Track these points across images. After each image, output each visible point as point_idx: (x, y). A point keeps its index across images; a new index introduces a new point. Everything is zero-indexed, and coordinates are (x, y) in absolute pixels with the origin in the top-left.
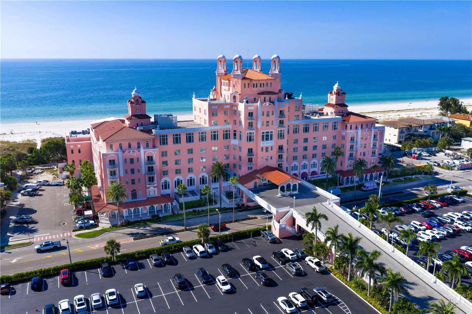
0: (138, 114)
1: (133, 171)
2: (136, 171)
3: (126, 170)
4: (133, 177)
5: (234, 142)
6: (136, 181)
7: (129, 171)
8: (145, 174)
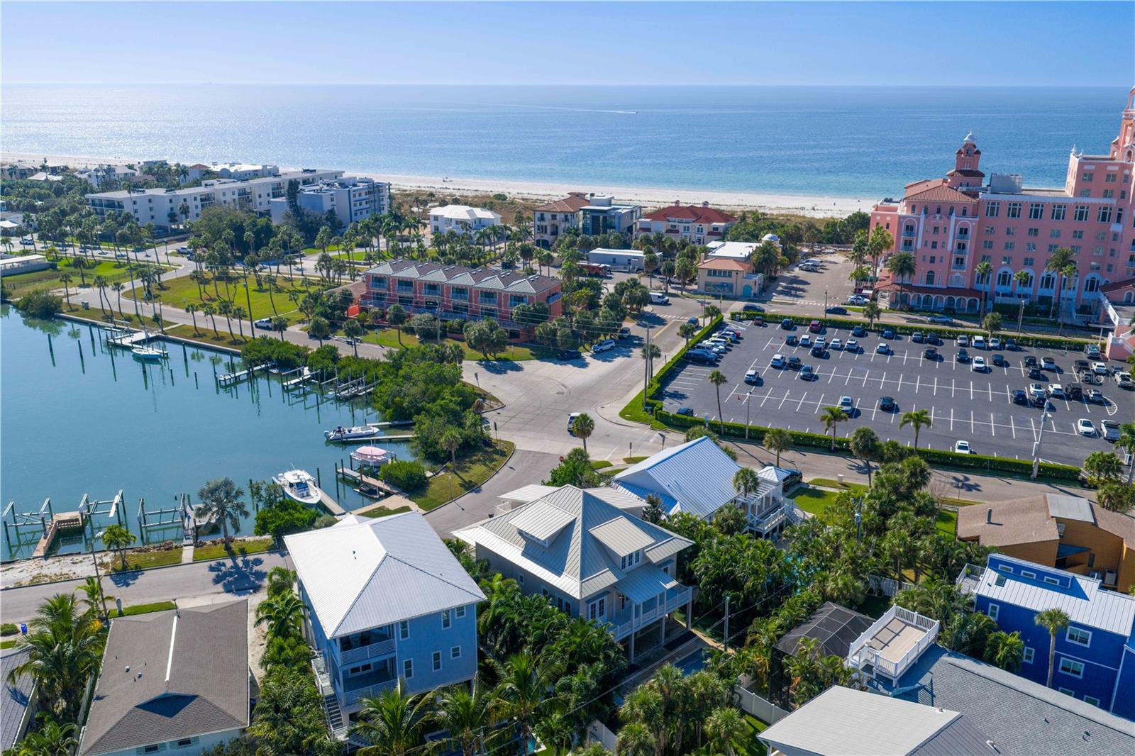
0: (965, 169)
1: (934, 245)
2: (939, 245)
3: (926, 242)
4: (934, 253)
5: (1115, 228)
6: (937, 260)
7: (930, 245)
8: (952, 251)
